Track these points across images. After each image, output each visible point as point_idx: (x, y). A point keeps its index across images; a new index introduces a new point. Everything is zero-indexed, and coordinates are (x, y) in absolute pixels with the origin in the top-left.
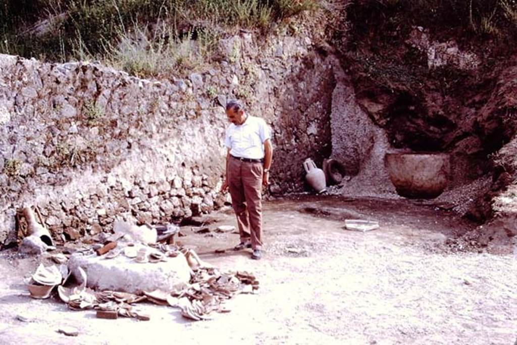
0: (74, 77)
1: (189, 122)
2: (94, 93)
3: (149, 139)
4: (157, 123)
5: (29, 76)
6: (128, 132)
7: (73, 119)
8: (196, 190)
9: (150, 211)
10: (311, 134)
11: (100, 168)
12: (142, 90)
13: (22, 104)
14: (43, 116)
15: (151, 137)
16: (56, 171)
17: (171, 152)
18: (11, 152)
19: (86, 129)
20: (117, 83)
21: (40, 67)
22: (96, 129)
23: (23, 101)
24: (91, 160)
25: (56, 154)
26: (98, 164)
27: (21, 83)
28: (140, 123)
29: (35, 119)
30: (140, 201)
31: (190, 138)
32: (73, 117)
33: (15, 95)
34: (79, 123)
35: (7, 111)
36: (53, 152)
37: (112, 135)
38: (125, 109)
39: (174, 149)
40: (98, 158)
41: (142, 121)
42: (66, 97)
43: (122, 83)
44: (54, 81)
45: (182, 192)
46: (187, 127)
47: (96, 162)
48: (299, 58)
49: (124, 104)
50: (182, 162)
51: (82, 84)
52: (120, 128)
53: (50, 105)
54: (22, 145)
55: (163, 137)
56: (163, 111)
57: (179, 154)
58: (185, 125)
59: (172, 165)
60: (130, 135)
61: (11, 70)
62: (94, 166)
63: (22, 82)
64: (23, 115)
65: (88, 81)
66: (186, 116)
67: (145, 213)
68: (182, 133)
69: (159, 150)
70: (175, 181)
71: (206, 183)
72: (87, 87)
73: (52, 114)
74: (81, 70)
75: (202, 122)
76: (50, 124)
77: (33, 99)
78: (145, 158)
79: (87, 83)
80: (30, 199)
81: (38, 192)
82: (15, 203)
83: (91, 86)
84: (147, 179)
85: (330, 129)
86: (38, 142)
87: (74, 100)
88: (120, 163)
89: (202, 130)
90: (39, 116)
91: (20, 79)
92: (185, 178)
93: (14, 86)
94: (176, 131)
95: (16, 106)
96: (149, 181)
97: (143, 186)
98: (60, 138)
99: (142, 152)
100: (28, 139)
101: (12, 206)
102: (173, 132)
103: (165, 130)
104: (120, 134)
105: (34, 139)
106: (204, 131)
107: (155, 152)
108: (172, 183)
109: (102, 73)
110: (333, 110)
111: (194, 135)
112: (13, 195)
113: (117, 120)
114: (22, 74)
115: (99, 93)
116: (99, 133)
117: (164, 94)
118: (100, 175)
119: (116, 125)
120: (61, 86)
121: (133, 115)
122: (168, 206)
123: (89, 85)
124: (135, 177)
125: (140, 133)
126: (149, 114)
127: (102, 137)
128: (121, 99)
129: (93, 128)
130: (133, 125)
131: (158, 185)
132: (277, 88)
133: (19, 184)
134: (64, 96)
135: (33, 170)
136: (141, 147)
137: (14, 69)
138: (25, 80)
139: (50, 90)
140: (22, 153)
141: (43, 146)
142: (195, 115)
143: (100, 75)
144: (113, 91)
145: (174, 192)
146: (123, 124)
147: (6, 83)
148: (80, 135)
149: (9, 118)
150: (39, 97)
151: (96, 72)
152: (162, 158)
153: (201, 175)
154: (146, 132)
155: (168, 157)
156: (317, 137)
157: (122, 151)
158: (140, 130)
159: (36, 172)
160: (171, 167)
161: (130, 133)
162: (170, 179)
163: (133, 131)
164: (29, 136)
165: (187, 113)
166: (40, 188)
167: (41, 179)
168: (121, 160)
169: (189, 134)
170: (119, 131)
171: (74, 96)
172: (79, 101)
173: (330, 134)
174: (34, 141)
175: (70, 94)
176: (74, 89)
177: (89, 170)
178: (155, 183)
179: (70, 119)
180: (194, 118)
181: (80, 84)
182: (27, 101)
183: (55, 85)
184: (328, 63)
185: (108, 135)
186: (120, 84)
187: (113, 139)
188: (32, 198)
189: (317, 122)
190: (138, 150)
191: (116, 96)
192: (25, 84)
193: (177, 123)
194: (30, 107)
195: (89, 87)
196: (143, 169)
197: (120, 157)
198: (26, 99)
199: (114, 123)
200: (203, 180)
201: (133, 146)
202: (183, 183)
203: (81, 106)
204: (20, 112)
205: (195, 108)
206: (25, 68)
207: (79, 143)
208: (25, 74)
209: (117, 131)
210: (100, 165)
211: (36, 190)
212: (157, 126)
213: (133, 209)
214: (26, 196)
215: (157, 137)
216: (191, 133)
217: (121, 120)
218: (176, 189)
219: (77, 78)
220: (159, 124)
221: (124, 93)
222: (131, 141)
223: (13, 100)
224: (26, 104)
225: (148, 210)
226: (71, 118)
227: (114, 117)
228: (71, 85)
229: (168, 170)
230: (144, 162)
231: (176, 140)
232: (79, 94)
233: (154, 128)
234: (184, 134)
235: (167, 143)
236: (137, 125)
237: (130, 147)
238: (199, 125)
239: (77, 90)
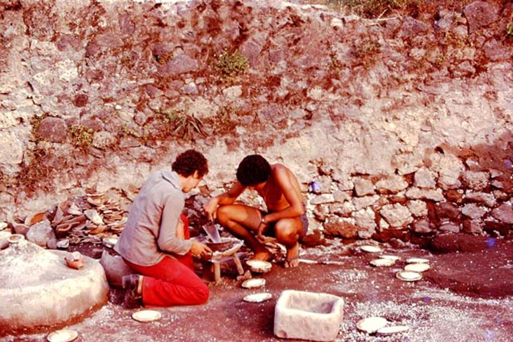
0: (196, 17)
1: (457, 81)
2: (234, 37)
3: (355, 107)
4: (375, 81)
5: (109, 19)
6: (305, 94)
7: (189, 75)
8: (469, 194)
9: (355, 218)
11: (242, 145)
12: (338, 31)
13: (96, 55)
14: (132, 71)
15: (360, 103)
16: (156, 144)
17: (410, 129)
18: (78, 117)
19: (215, 88)
20: (283, 22)
21: (130, 8)
22: (237, 90)
23: (99, 52)
24: (223, 132)
25: (155, 122)
26: (240, 139)
27: (94, 29)
28: (335, 82)
29: (117, 75)
30: (332, 200)
31: (459, 109)
32: (191, 72)
33: (85, 45)
34: (201, 80)
35: (73, 65)
36: (150, 119)
37: (270, 98)
38: (299, 60)
39: (417, 125)
40: (240, 130)
41: (337, 79)
42: (179, 45)
43: (291, 22)
44: (155, 25)
45: (437, 195)
46: (452, 89)
47: (235, 135)
49: (297, 53)
50: (435, 146)
51: (209, 26)
52: (287, 88)
53: (147, 57)
54: (93, 107)
55: (388, 104)
56: (390, 62)
57: (429, 133)
58: (445, 87)
59: (410, 149)
60: (309, 99)
61: (80, 14)
62: (229, 141)
63: (97, 27)
64: (97, 70)
65: (222, 22)
66: (450, 72)
67: (341, 220)
68: (437, 100)
69: (378, 125)
70: (416, 175)
71: (496, 183)
72: (219, 30)
73: (148, 68)
74: (210, 6)
75: (489, 82)
76: (144, 82)
77: (114, 50)
79: (220, 24)
80: (110, 179)
81: (122, 170)
82: (82, 181)
83: (230, 28)
84: (346, 166)
86: (122, 105)
87: (196, 49)
88: (284, 142)
89: (490, 96)
90: (124, 71)
91: (94, 24)
92: (441, 172)
93: (84, 33)
94: (421, 96)
95: (87, 59)
96: (353, 171)
97: (337, 176)
98: (166, 100)
99: (338, 127)
100: (106, 101)
101: (79, 185)
102: (413, 97)
103: (398, 94)
104: (287, 97)
105: (116, 100)
106: (496, 97)
107: (369, 127)
108: (411, 179)
109: (250, 8)
111: (469, 104)
112: (79, 170)
113: (281, 75)
114: (97, 18)
115: (243, 37)
116: (243, 95)
117: (393, 37)
118: (242, 156)
119: (278, 84)
120: (166, 30)
121: (317, 69)
122: (399, 216)
123: (224, 28)
124: (322, 163)
125: (332, 97)
126: (355, 69)
127: (248, 100)
128: (290, 45)
129: (230, 88)
130: (318, 83)
131: (375, 180)
133: (92, 159)
134: (174, 43)
135: (114, 140)
136: (333, 117)
137: (84, 12)
138: (103, 25)
139: (148, 37)
140: (97, 119)
141: (132, 110)
142: (474, 70)
143: (246, 12)
144: (272, 34)
145: (413, 192)
146: (295, 82)
147: (71, 30)
148: (203, 96)
149: (76, 74)
150: (128, 46)
151: (239, 8)
152: (387, 137)
153: (487, 171)
154: (348, 95)
155: (402, 137)
157: (290, 123)
158: (334, 92)
159: (118, 143)
160: (407, 152)
161: (308, 95)
162: (404, 170)
163: (316, 92)
164: (108, 97)
165: (453, 67)
166: (126, 165)
167: (128, 154)
168: (288, 136)
170: (287, 92)
171: (193, 42)
172: (204, 50)
174: (115, 103)
175: (185, 41)
176: (195, 33)
177: (220, 148)
178: (367, 175)
179: (183, 75)
180: (469, 75)
181: (206, 27)
182: (106, 52)
183: (156, 29)
185: (262, 98)
186: (288, 23)
187: (272, 104)
188: (111, 176)
190: (329, 123)
191: (279, 41)
192: (101, 30)
193: (425, 82)
194: (110, 59)
195: (224, 30)
196: (339, 151)
197: (285, 131)
198: (104, 49)
199: (275, 81)
200: (490, 179)
201: (314, 115)
202: (436, 180)
203: (207, 57)
204: (94, 66)
205: (472, 58)
206: (103, 9)
207: (201, 108)
208: (102, 18)
209: (281, 93)
210: (244, 141)
211: (120, 168)
212: (375, 87)
213: (317, 212)
214: (103, 173)
215: (374, 103)
216: (462, 100)
218: (420, 188)
219: (201, 17)
220: (378, 83)
221: (296, 37)
222: (312, 107)
223: (84, 51)
224: (102, 56)
225: (349, 215)
226: (186, 73)
227: (275, 72)
228: (188, 28)
229: (399, 158)
230: (342, 141)
231: (421, 110)
232: (204, 40)
233: (367, 89)
234: (443, 102)
235: (401, 115)
236: (327, 84)
237: (309, 116)
238: (484, 87)
239: (200, 34)
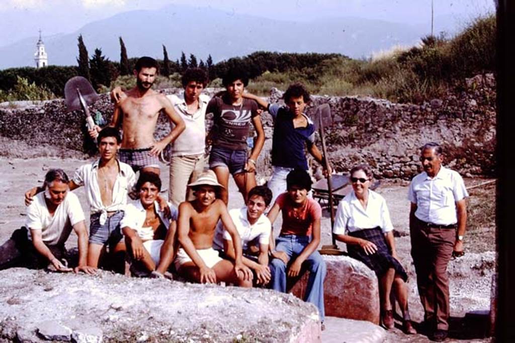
0: (342, 103)
1: (427, 126)
2: (354, 111)
3: (393, 134)
4: (400, 126)
9: (393, 170)
11: (356, 146)
12: (388, 109)
15: (395, 133)
16: (328, 145)
17: (411, 141)
19: (348, 127)
20: (370, 106)
22: (355, 128)
24: (350, 142)
28: (387, 125)
31: (428, 135)
32: (340, 122)
34: (343, 124)
36: (327, 137)
37: (366, 131)
38: (376, 119)
39: (413, 140)
40: (356, 141)
42: (337, 113)
43: (373, 106)
46: (425, 129)
47: (354, 142)
49: (375, 116)
55: (404, 133)
56: (405, 120)
57: (418, 143)
58: (423, 128)
60: (378, 131)
62: (352, 144)
65: (350, 105)
66: (425, 123)
67: (388, 171)
68: (420, 132)
69: (401, 140)
70: (414, 157)
72: (349, 108)
75: (438, 126)
78: (389, 143)
83: (353, 107)
87: (342, 114)
88: (370, 145)
89: (439, 131)
94: (415, 131)
96: (392, 155)
97: (387, 157)
98: (332, 131)
99: (388, 140)
102: (413, 131)
103: (408, 130)
104: (371, 131)
106: (441, 131)
107: (398, 141)
108: (411, 158)
111: (431, 133)
115: (357, 110)
116: (357, 129)
117: (406, 111)
118: (356, 149)
121: (381, 121)
123: (351, 107)
124: (382, 152)
125: (386, 131)
126: (394, 122)
127: (359, 131)
128: (372, 113)
129: (353, 127)
130: (381, 126)
131: (399, 158)
136: (386, 137)
142: (433, 122)
143: (359, 102)
144: (367, 110)
145: (412, 162)
146: (374, 126)
148: (344, 130)
152: (404, 144)
154: (391, 130)
155: (409, 144)
157: (372, 139)
158: (386, 129)
160: (410, 149)
162: (409, 155)
163: (381, 129)
165: (426, 121)
168: (371, 143)
169: (427, 133)
170: (371, 129)
171: (341, 112)
172: (345, 115)
175: (339, 111)
176: (342, 109)
177: (349, 146)
178: (397, 156)
179: (338, 122)
180: (431, 124)
181: (346, 107)
185: (363, 131)
187: (366, 133)
190: (384, 139)
191: (369, 113)
192: (311, 107)
193: (416, 126)
196: (388, 148)
197: (371, 141)
199: (367, 125)
203: (346, 117)
205: (432, 118)
207: (344, 134)
209: (369, 129)
210: (357, 144)
212: (400, 128)
215: (400, 133)
216: (429, 132)
217: (372, 123)
218: (415, 161)
219: (344, 104)
220: (402, 127)
221: (375, 111)
222: (379, 134)
225: (391, 169)
227: (368, 122)
228: (340, 107)
229: (408, 151)
230: (389, 145)
231: (415, 135)
232: (345, 111)
233: (397, 128)
234: (422, 133)
235: (408, 137)
236: (384, 126)
237: (378, 136)
238: (436, 128)
239: (344, 109)
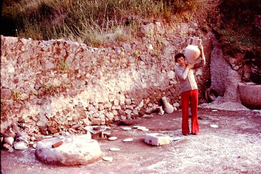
0: (53, 47)
1: (123, 70)
2: (64, 55)
3: (98, 80)
4: (103, 71)
5: (25, 48)
6: (85, 76)
7: (52, 70)
8: (127, 106)
9: (100, 118)
10: (198, 75)
11: (68, 95)
12: (93, 54)
13: (21, 62)
14: (34, 68)
15: (99, 78)
16: (42, 97)
17: (112, 86)
18: (15, 88)
19: (60, 75)
20: (78, 50)
21: (32, 43)
22: (66, 75)
23: (22, 61)
24: (63, 91)
25: (42, 89)
26: (68, 93)
27: (20, 51)
28: (93, 71)
29: (29, 70)
30: (93, 113)
31: (124, 79)
32: (52, 69)
33: (17, 58)
34: (55, 72)
35: (13, 66)
36: (40, 88)
37: (76, 78)
38: (83, 64)
39: (114, 85)
40: (67, 90)
41: (94, 70)
42: (48, 58)
43: (81, 50)
44: (40, 50)
45: (119, 108)
46: (122, 73)
47: (66, 92)
48: (190, 34)
49: (83, 61)
50: (118, 92)
51: (57, 51)
52: (80, 74)
53: (38, 63)
54: (21, 84)
55: (107, 78)
56: (106, 64)
57: (117, 87)
58: (120, 72)
59: (113, 93)
60: (86, 78)
61: (15, 45)
62: (65, 94)
63: (21, 51)
64: (22, 68)
65: (61, 50)
66: (121, 67)
67: (96, 119)
68: (118, 76)
69: (104, 85)
70: (114, 102)
71: (133, 102)
72: (60, 53)
73: (39, 67)
74: (57, 44)
75: (130, 70)
76: (38, 73)
77: (27, 60)
78: (95, 90)
79: (60, 51)
80: (27, 113)
81: (31, 109)
82: (17, 115)
83: (63, 52)
84: (97, 101)
85: (210, 72)
86: (31, 82)
87: (53, 60)
88: (80, 93)
89: (131, 74)
90: (31, 69)
91: (20, 50)
92: (120, 100)
93: (16, 53)
94: (114, 75)
95: (18, 64)
96: (99, 102)
97: (95, 104)
98: (44, 80)
99: (94, 87)
100: (25, 81)
101: (16, 116)
102: (113, 76)
103: (108, 75)
104: (81, 77)
105: (28, 81)
106: (132, 74)
107: (102, 86)
108: (113, 103)
109: (69, 45)
110: (212, 62)
111: (126, 77)
112: (16, 110)
113: (78, 69)
114: (21, 47)
115: (67, 55)
116: (68, 77)
117: (107, 56)
118: (68, 99)
119: (78, 72)
120: (44, 52)
121: (88, 67)
122: (111, 116)
123: (61, 52)
124: (90, 100)
125: (93, 77)
126: (98, 66)
127: (69, 79)
128: (80, 59)
129: (64, 75)
130: (88, 72)
131: (104, 104)
132: (177, 51)
133: (20, 105)
134: (47, 58)
135: (28, 97)
136: (93, 84)
137: (16, 44)
138: (23, 50)
139: (38, 55)
140: (22, 88)
141: (34, 84)
142: (126, 66)
143: (68, 46)
144: (76, 54)
145: (114, 108)
146: (82, 72)
147: (12, 52)
148: (56, 78)
149: (14, 70)
150: (32, 59)
151: (65, 44)
152: (107, 89)
153: (131, 98)
154: (96, 76)
155: (110, 89)
156: (202, 77)
157: (81, 86)
158: (93, 75)
159: (30, 98)
160: (112, 94)
161: (86, 76)
162: (111, 100)
163: (88, 75)
164: (25, 79)
165: (121, 65)
166: (33, 106)
167: (33, 102)
168: (81, 91)
169: (123, 77)
170: (80, 75)
171: (52, 57)
172: (56, 60)
173: (210, 75)
174: (28, 82)
175: (50, 57)
176: (53, 54)
177: (62, 97)
178: (102, 103)
179: (50, 70)
180: (125, 68)
181: (56, 51)
182: (24, 61)
183: (41, 52)
184: (208, 36)
185: (73, 78)
186: (80, 51)
187: (76, 80)
188: (28, 112)
189: (202, 69)
190: (91, 86)
191: (77, 57)
192: (23, 52)
193: (115, 70)
194: (26, 64)
195: (61, 53)
196: (95, 95)
197: (80, 89)
198: (24, 60)
199: (77, 72)
200: (132, 101)
201: (88, 83)
202: (119, 103)
203: (57, 63)
204: (20, 67)
205: (126, 62)
206: (23, 43)
207: (56, 82)
208: (23, 47)
209: (79, 76)
210: (69, 94)
211: (30, 108)
212: (103, 72)
213: (89, 117)
214: (24, 111)
215: (103, 78)
216: (124, 76)
217: (81, 69)
218: (115, 106)
219: (54, 48)
220: (104, 71)
221: (82, 56)
222: (87, 81)
223: (16, 61)
224: (23, 63)
225: (98, 117)
226: (51, 69)
227: (77, 68)
228: (51, 52)
229: (110, 96)
230: (95, 92)
231: (115, 80)
232: (55, 56)
233: (101, 74)
234: (120, 77)
235: (110, 82)
236: (91, 73)
237: (86, 84)
238: (129, 71)
239: (54, 54)
